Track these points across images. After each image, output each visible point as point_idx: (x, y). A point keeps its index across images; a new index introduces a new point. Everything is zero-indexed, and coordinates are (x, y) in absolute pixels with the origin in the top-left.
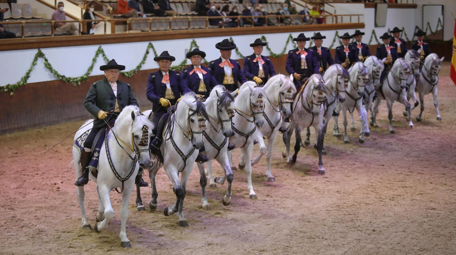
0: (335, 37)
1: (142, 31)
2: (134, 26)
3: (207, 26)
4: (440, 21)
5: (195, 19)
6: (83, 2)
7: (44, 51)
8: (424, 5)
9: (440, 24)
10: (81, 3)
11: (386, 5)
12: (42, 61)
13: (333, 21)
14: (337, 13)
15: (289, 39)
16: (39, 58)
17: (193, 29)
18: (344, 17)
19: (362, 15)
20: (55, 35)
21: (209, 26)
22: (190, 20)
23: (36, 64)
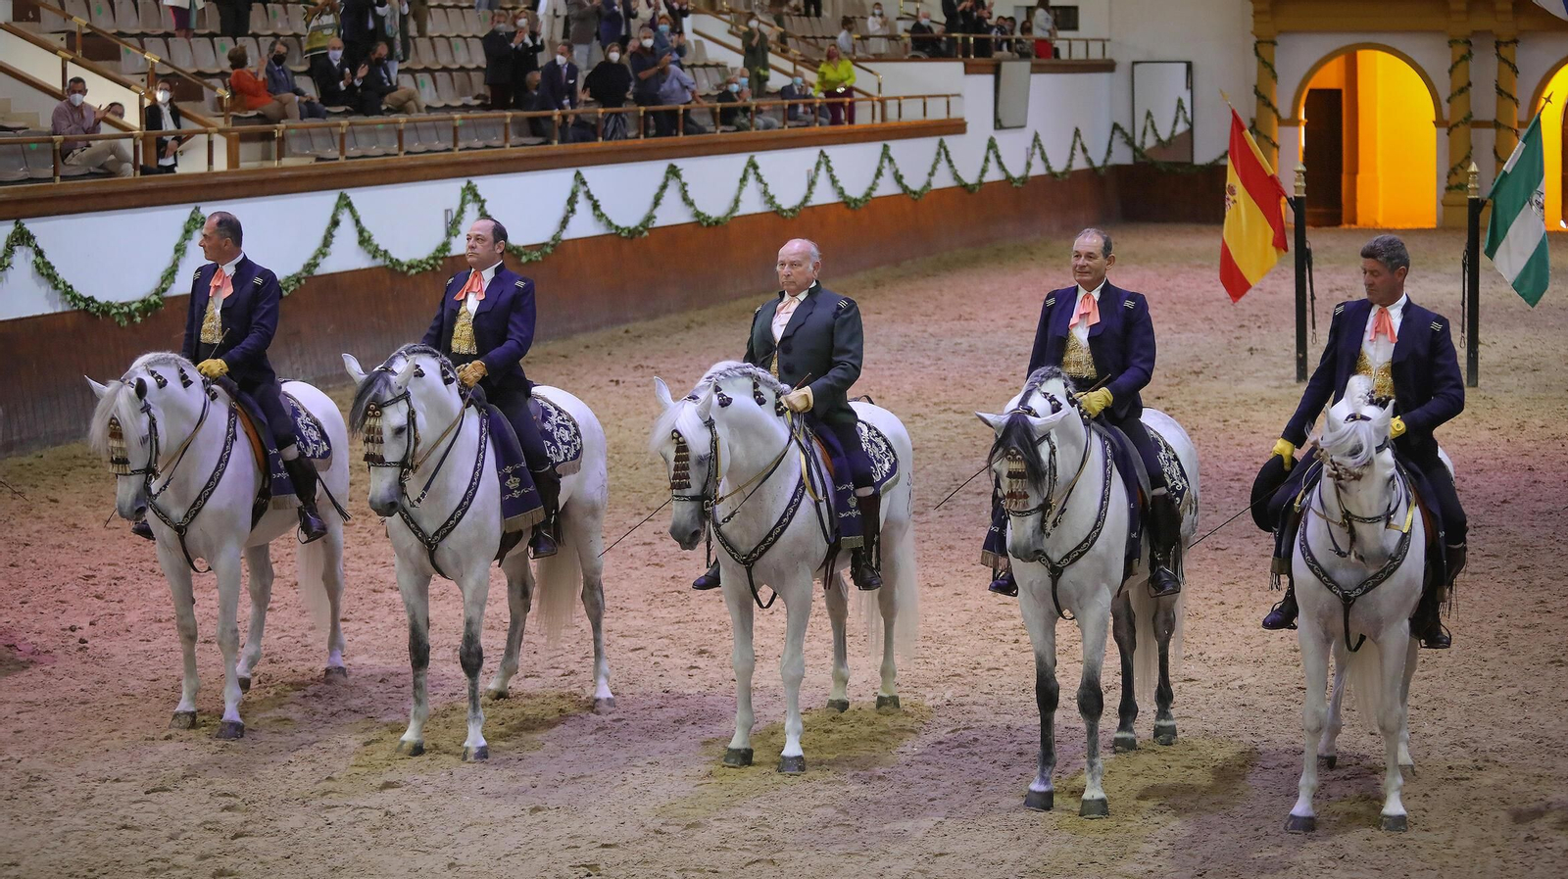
0: (881, 162)
1: (319, 159)
2: (294, 145)
3: (506, 139)
4: (1183, 108)
5: (473, 119)
6: (144, 77)
7: (32, 226)
8: (1135, 63)
9: (1181, 114)
10: (136, 79)
11: (1026, 65)
12: (27, 256)
13: (873, 117)
14: (885, 93)
15: (746, 171)
16: (17, 248)
17: (468, 148)
18: (903, 101)
19: (958, 95)
20: (63, 178)
21: (513, 139)
22: (458, 123)
23: (9, 265)
